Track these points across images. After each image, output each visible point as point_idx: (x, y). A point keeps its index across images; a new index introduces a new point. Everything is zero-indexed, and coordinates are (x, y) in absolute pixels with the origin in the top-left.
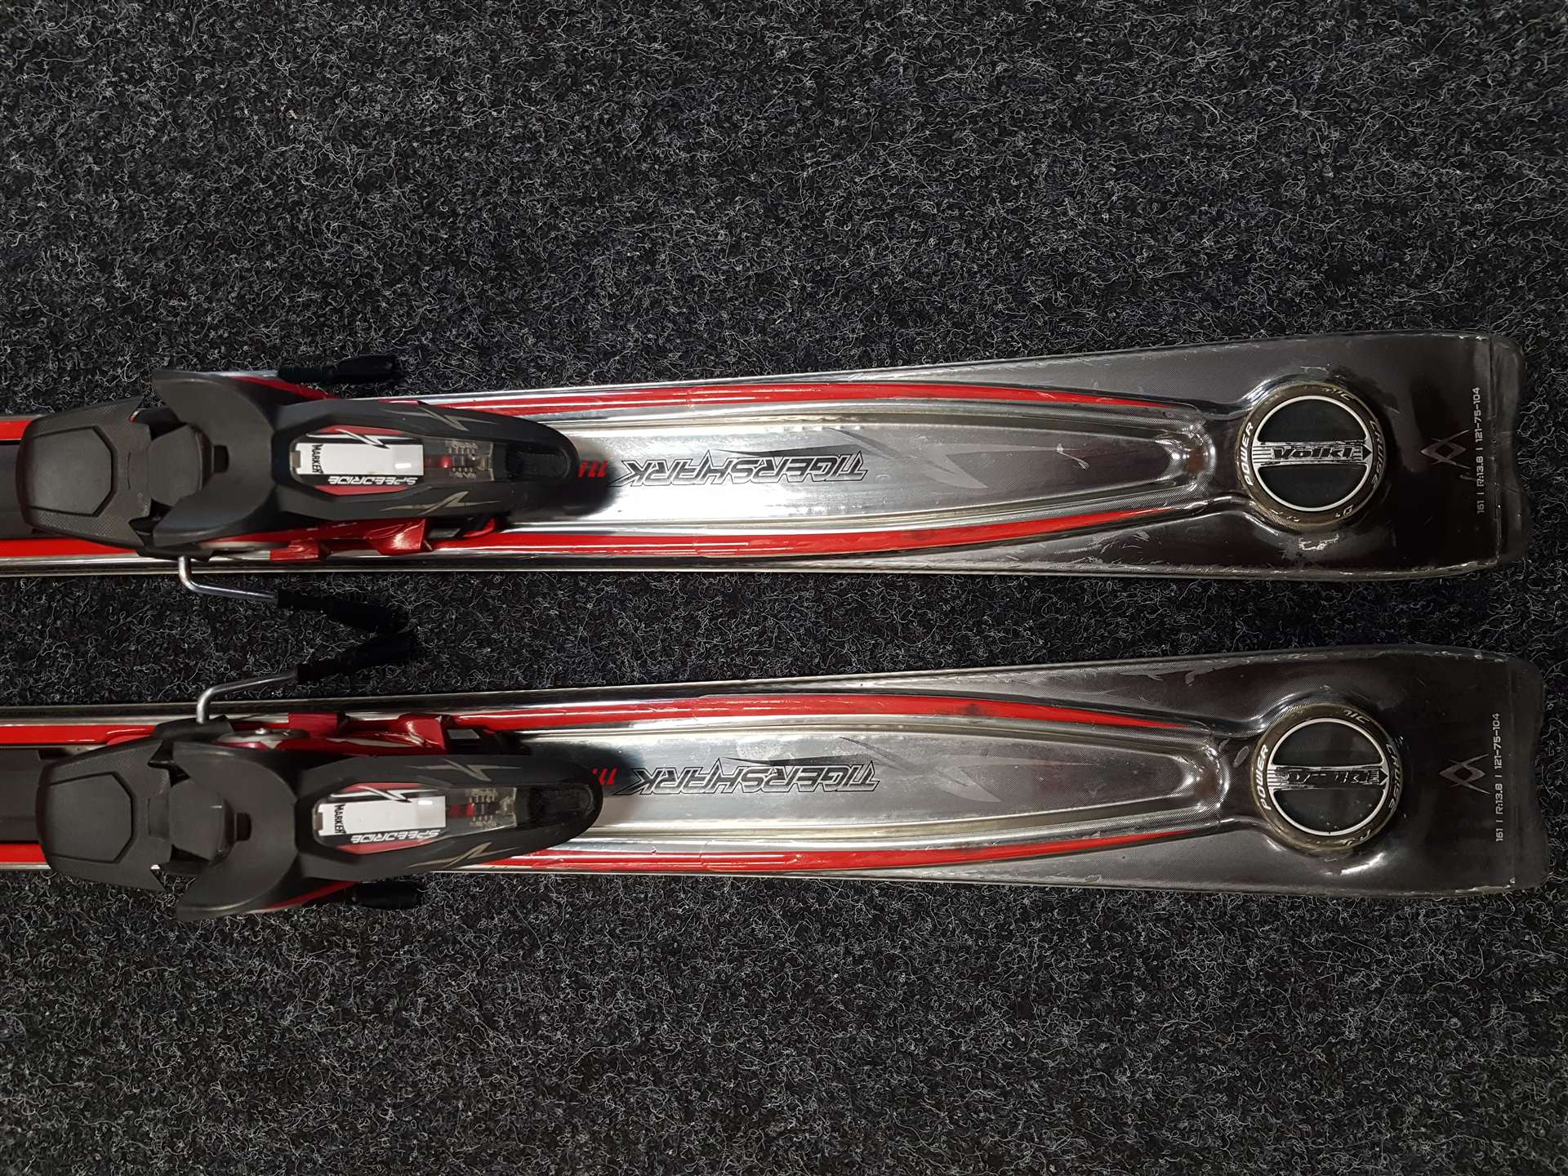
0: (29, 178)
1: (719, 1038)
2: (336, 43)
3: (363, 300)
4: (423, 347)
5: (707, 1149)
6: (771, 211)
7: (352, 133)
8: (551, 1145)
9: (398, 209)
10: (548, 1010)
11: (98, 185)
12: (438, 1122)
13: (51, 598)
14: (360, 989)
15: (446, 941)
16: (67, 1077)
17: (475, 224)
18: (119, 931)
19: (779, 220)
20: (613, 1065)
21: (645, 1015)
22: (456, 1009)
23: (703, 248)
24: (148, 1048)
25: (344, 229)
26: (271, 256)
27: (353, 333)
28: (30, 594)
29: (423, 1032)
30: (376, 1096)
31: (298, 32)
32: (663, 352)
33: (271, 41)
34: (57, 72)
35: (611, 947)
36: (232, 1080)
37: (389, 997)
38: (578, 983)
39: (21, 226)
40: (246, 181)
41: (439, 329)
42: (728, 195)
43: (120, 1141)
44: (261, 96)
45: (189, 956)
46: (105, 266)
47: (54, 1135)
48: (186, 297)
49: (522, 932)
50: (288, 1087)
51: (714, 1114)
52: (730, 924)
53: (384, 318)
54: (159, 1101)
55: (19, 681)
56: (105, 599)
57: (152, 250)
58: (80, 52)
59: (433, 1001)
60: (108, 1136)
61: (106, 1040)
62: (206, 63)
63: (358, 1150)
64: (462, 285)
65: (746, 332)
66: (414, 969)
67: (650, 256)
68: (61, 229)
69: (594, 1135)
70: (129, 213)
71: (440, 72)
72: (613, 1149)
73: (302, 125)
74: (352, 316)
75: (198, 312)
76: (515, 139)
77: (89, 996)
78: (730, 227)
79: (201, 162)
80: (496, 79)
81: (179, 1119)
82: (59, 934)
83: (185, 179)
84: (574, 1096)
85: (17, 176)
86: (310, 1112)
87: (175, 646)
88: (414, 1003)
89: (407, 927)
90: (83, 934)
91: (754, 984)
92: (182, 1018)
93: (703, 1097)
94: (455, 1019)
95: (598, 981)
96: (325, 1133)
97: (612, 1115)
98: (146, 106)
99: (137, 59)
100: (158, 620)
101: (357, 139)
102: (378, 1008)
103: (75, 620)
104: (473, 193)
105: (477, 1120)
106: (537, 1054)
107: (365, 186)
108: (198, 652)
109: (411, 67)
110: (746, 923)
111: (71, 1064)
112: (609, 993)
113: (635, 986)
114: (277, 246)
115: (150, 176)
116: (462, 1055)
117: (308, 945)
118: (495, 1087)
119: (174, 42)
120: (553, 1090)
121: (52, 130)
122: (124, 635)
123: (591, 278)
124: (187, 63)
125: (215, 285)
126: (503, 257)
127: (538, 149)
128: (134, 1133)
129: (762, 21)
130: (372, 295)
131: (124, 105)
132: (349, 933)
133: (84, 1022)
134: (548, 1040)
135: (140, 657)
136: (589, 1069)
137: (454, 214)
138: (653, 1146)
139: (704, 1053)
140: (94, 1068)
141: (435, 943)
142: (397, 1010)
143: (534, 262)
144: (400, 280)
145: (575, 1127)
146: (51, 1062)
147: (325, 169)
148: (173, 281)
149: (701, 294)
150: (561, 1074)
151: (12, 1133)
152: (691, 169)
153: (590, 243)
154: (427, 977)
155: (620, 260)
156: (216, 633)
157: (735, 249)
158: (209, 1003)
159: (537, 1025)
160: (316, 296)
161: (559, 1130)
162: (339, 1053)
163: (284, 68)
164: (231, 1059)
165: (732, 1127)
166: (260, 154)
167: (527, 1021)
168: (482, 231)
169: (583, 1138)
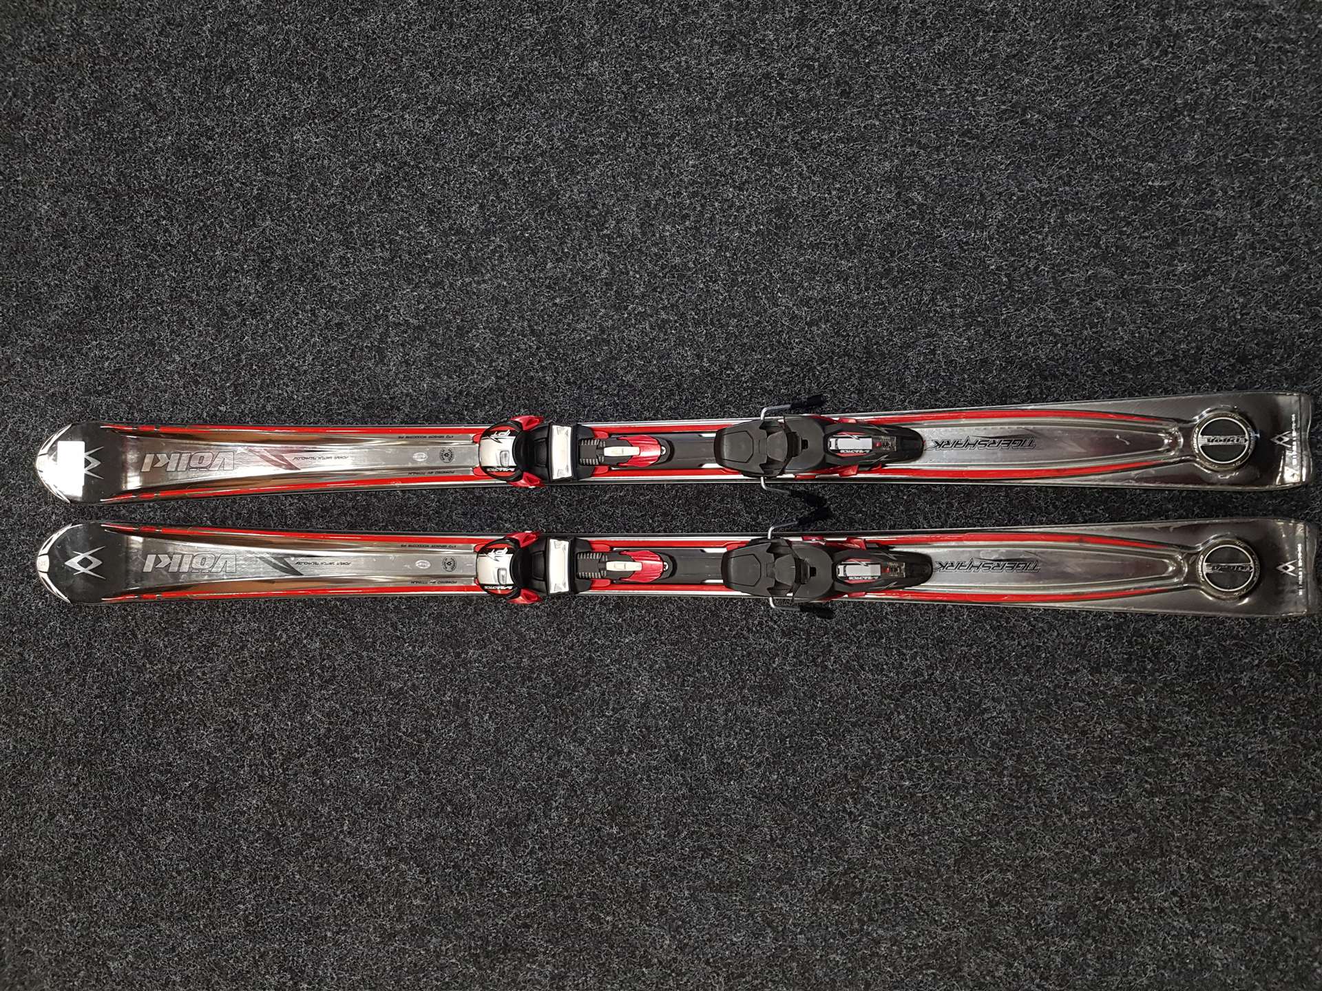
0: (668, 321)
1: (962, 678)
2: (798, 265)
3: (809, 371)
4: (834, 390)
5: (956, 723)
6: (987, 332)
7: (805, 302)
8: (889, 720)
9: (824, 333)
10: (887, 664)
11: (697, 324)
12: (840, 708)
13: (677, 491)
14: (806, 653)
15: (843, 634)
16: (683, 685)
17: (857, 339)
18: (704, 626)
19: (991, 337)
20: (916, 688)
21: (930, 667)
22: (848, 662)
23: (957, 348)
24: (717, 674)
25: (801, 342)
26: (770, 353)
27: (804, 384)
28: (668, 490)
29: (834, 671)
30: (813, 697)
31: (782, 261)
32: (938, 391)
33: (771, 264)
34: (681, 277)
35: (914, 639)
36: (751, 688)
37: (819, 656)
38: (900, 653)
39: (665, 340)
40: (759, 322)
41: (841, 382)
42: (968, 326)
43: (704, 712)
44: (766, 288)
45: (734, 637)
46: (700, 357)
47: (677, 709)
48: (733, 369)
49: (876, 632)
50: (776, 692)
51: (960, 709)
52: (966, 631)
53: (818, 378)
54: (721, 696)
55: (664, 524)
56: (700, 492)
57: (719, 351)
58: (690, 269)
59: (837, 659)
60: (699, 710)
61: (699, 671)
62: (743, 273)
63: (805, 719)
64: (851, 364)
65: (975, 383)
66: (830, 645)
67: (933, 352)
68: (681, 342)
69: (907, 716)
70: (710, 337)
71: (842, 277)
72: (915, 722)
73: (783, 299)
74: (805, 376)
75: (738, 376)
76: (875, 304)
77: (692, 653)
78: (968, 339)
79: (741, 315)
80: (867, 279)
81: (729, 703)
82: (679, 627)
83: (734, 322)
84: (898, 700)
85: (663, 320)
86: (786, 702)
87: (729, 512)
88: (829, 659)
89: (826, 627)
90: (690, 627)
91: (977, 656)
92: (731, 662)
93: (955, 702)
94: (848, 667)
95: (909, 653)
96: (791, 711)
97: (915, 708)
98: (718, 292)
99: (715, 271)
100: (722, 501)
101: (807, 304)
102: (814, 660)
103: (687, 500)
104: (856, 327)
105: (856, 708)
106: (882, 682)
107: (810, 324)
108: (738, 514)
109: (830, 275)
110: (974, 631)
111: (684, 680)
112: (913, 658)
113: (924, 655)
114: (772, 349)
115: (718, 320)
116: (850, 681)
117: (784, 634)
118: (864, 695)
119: (729, 265)
120: (890, 697)
121: (677, 301)
122: (707, 507)
123: (907, 361)
124: (735, 274)
125: (746, 365)
126: (869, 353)
127: (885, 308)
128: (711, 710)
129: (984, 253)
130: (812, 369)
131: (708, 291)
132: (802, 630)
133: (690, 663)
134: (887, 676)
135: (714, 516)
136: (905, 689)
137: (848, 335)
138: (933, 722)
139: (955, 684)
140: (694, 682)
141: (838, 635)
142: (823, 662)
143: (882, 354)
144: (824, 362)
145: (899, 713)
146: (676, 678)
147: (793, 317)
148: (728, 363)
149: (955, 367)
150: (893, 690)
151: (660, 707)
152: (952, 315)
153: (907, 346)
154: (835, 649)
155: (920, 354)
156: (746, 506)
157: (971, 348)
158: (743, 656)
159: (883, 670)
160: (789, 369)
161: (892, 713)
162: (798, 679)
163: (776, 276)
164: (752, 680)
165: (968, 715)
166: (765, 311)
167: (878, 668)
168: (860, 342)
169: (902, 717)
